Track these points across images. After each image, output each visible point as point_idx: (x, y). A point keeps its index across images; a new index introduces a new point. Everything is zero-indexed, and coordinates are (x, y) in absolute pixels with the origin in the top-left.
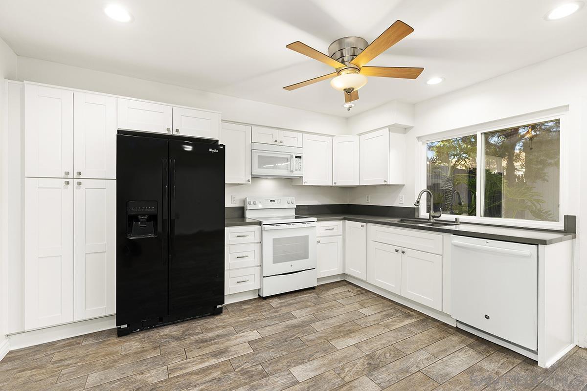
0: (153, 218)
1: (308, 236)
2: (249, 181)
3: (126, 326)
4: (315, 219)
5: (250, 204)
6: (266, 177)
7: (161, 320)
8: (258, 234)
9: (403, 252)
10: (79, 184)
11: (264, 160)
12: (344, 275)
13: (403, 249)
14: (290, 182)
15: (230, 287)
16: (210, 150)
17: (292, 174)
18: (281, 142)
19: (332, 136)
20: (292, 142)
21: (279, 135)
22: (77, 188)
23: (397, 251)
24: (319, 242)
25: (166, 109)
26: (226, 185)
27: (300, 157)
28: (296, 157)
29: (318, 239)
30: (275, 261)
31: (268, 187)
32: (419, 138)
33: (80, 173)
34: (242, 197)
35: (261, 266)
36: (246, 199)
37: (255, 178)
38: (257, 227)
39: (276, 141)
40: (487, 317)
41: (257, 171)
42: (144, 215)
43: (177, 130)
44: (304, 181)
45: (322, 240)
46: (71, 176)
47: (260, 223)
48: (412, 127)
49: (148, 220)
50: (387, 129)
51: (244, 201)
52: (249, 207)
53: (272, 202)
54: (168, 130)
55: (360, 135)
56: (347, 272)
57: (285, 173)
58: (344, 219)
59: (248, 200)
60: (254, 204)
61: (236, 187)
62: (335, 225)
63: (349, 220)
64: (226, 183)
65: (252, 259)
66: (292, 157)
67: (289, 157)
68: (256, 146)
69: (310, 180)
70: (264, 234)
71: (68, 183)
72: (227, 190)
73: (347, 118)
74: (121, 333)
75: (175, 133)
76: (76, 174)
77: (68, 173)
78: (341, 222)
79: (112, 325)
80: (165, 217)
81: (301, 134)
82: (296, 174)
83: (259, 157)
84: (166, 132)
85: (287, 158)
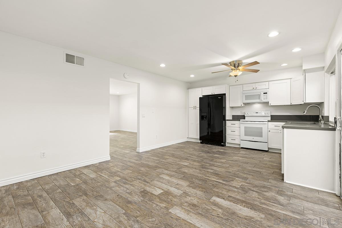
1: (262, 127)
2: (243, 105)
8: (239, 124)
10: (196, 109)
11: (247, 97)
15: (229, 140)
17: (262, 101)
18: (256, 88)
19: (291, 79)
20: (262, 87)
24: (269, 131)
25: (211, 88)
27: (266, 93)
28: (264, 93)
30: (245, 135)
31: (257, 107)
32: (326, 73)
35: (240, 136)
37: (247, 104)
38: (239, 122)
39: (254, 88)
41: (246, 102)
45: (272, 131)
47: (240, 120)
53: (257, 113)
59: (246, 113)
60: (248, 114)
61: (242, 108)
62: (281, 124)
65: (237, 133)
66: (261, 93)
68: (244, 92)
70: (241, 124)
74: (201, 143)
75: (214, 94)
77: (194, 107)
81: (268, 82)
82: (266, 101)
83: (245, 96)
84: (212, 94)
85: (259, 95)
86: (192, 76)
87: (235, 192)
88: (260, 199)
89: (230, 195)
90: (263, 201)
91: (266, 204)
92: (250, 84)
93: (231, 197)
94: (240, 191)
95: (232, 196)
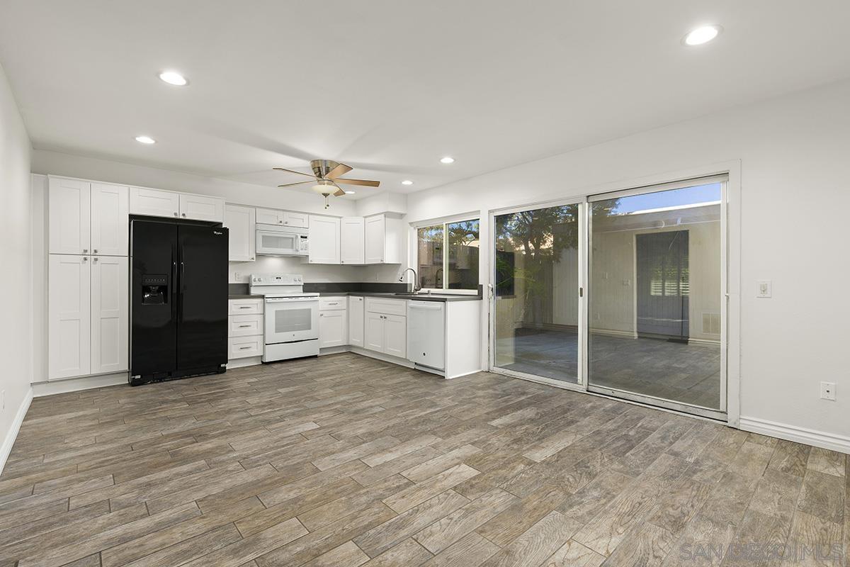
0: (163, 288)
1: (310, 309)
2: (253, 259)
3: (139, 377)
4: (318, 294)
5: (255, 281)
6: (272, 255)
7: (170, 374)
8: (261, 306)
9: (385, 318)
10: (96, 260)
11: (267, 240)
12: (350, 346)
13: (386, 316)
14: (298, 260)
15: (233, 352)
16: (215, 232)
17: (298, 253)
18: (286, 223)
19: (340, 218)
20: (297, 222)
21: (285, 217)
22: (93, 263)
23: (381, 317)
24: (322, 315)
25: (174, 196)
26: (229, 263)
27: (306, 237)
28: (302, 237)
29: (321, 313)
30: (278, 330)
31: (274, 265)
32: (411, 224)
33: (96, 251)
34: (248, 274)
35: (264, 335)
36: (251, 276)
37: (260, 256)
38: (260, 300)
39: (281, 222)
40: (424, 354)
41: (261, 250)
42: (155, 286)
43: (184, 215)
44: (310, 259)
45: (326, 314)
46: (88, 253)
47: (263, 297)
48: (405, 214)
49: (159, 291)
50: (383, 215)
51: (249, 278)
52: (254, 284)
53: (279, 279)
54: (176, 214)
55: (365, 217)
56: (351, 343)
57: (290, 252)
58: (349, 295)
59: (253, 277)
60: (259, 280)
61: (240, 265)
62: (339, 300)
63: (352, 295)
64: (229, 260)
65: (255, 329)
66: (297, 236)
67: (294, 237)
68: (259, 227)
69: (315, 258)
70: (267, 305)
71: (85, 259)
72: (230, 267)
73: (355, 201)
74: (134, 383)
75: (181, 217)
76: (93, 252)
77: (86, 251)
78: (345, 298)
79: (125, 380)
80: (175, 291)
81: (307, 215)
82: (301, 253)
83: (263, 236)
84: (174, 216)
85: (293, 238)
86: (145, 140)
92: (273, 211)
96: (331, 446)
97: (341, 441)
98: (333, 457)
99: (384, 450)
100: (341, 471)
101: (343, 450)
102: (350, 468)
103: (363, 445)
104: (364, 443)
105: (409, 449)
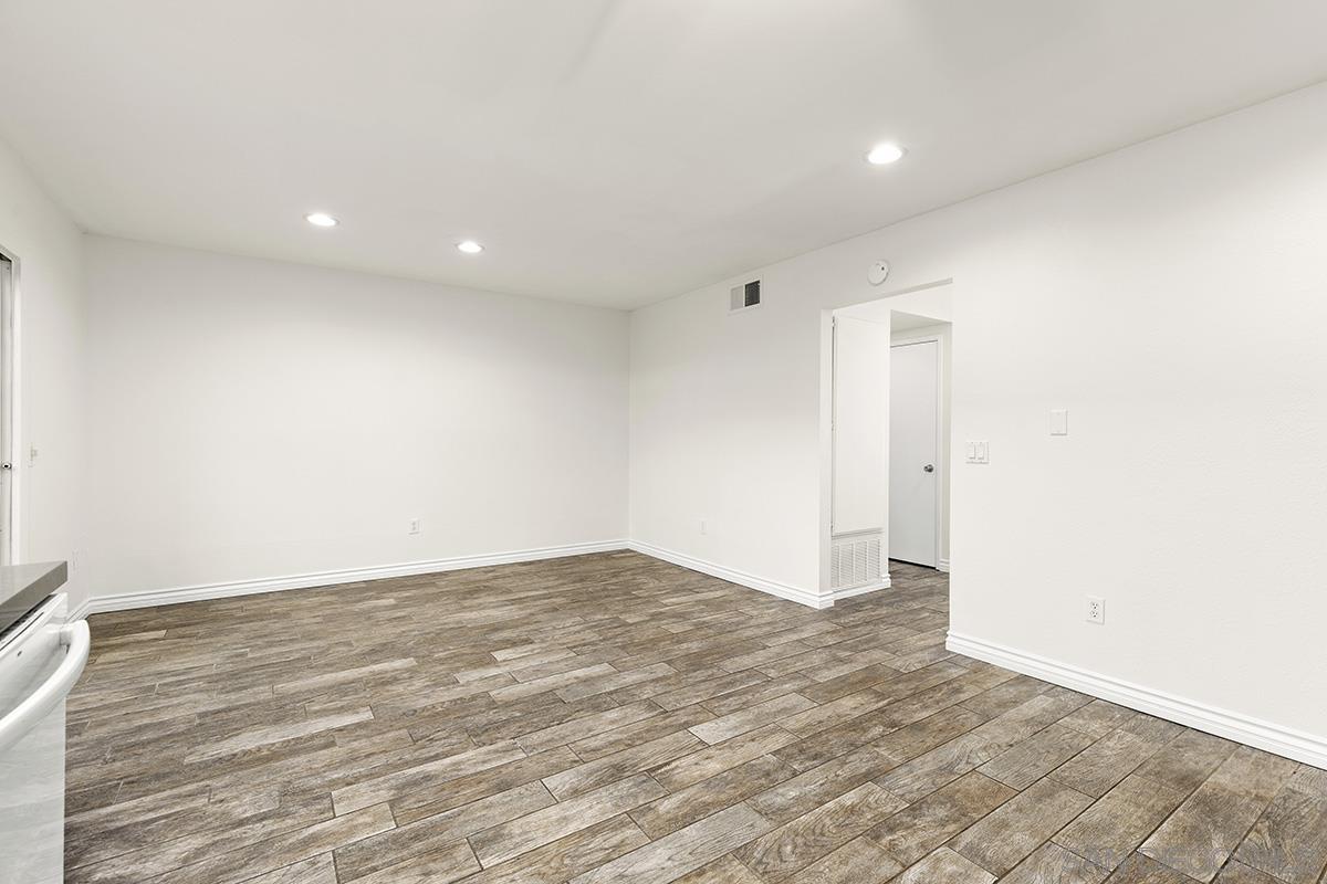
87: (330, 767)
88: (215, 803)
89: (335, 749)
90: (201, 802)
91: (185, 796)
93: (326, 746)
94: (314, 782)
95: (325, 751)
96: (659, 690)
97: (645, 697)
98: (653, 676)
99: (587, 681)
100: (642, 661)
101: (641, 684)
102: (632, 664)
103: (612, 689)
104: (611, 693)
105: (550, 681)
